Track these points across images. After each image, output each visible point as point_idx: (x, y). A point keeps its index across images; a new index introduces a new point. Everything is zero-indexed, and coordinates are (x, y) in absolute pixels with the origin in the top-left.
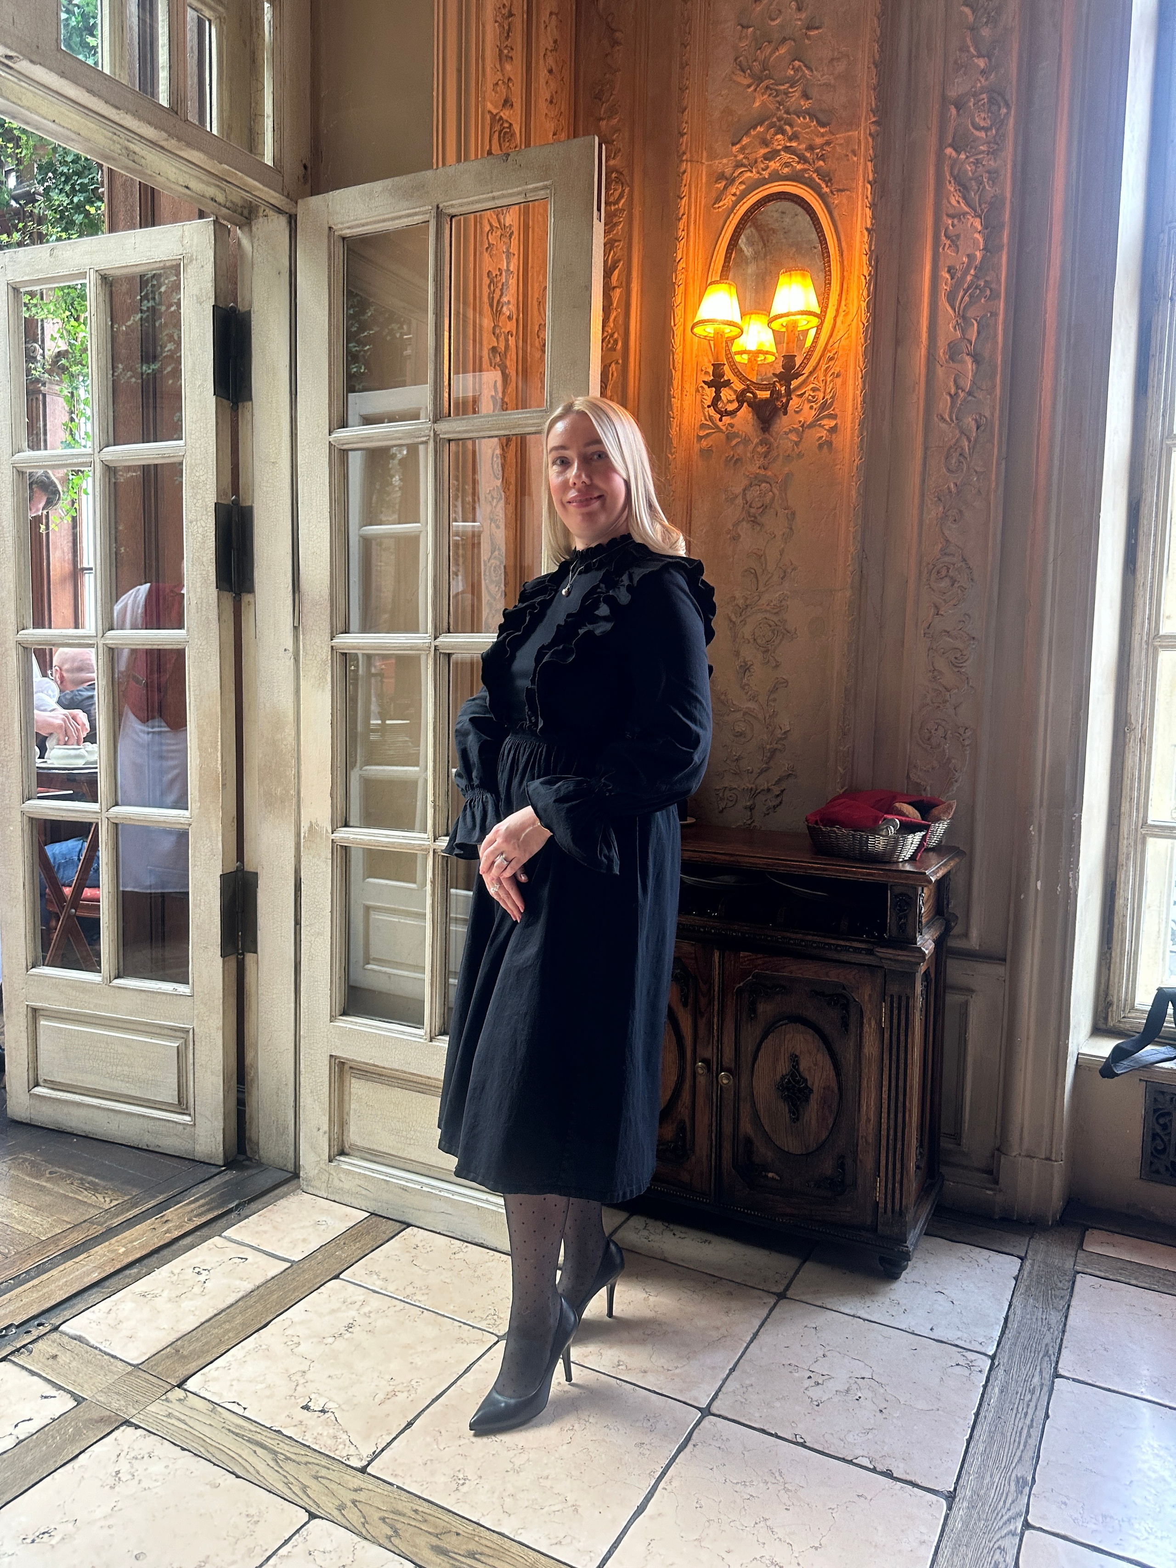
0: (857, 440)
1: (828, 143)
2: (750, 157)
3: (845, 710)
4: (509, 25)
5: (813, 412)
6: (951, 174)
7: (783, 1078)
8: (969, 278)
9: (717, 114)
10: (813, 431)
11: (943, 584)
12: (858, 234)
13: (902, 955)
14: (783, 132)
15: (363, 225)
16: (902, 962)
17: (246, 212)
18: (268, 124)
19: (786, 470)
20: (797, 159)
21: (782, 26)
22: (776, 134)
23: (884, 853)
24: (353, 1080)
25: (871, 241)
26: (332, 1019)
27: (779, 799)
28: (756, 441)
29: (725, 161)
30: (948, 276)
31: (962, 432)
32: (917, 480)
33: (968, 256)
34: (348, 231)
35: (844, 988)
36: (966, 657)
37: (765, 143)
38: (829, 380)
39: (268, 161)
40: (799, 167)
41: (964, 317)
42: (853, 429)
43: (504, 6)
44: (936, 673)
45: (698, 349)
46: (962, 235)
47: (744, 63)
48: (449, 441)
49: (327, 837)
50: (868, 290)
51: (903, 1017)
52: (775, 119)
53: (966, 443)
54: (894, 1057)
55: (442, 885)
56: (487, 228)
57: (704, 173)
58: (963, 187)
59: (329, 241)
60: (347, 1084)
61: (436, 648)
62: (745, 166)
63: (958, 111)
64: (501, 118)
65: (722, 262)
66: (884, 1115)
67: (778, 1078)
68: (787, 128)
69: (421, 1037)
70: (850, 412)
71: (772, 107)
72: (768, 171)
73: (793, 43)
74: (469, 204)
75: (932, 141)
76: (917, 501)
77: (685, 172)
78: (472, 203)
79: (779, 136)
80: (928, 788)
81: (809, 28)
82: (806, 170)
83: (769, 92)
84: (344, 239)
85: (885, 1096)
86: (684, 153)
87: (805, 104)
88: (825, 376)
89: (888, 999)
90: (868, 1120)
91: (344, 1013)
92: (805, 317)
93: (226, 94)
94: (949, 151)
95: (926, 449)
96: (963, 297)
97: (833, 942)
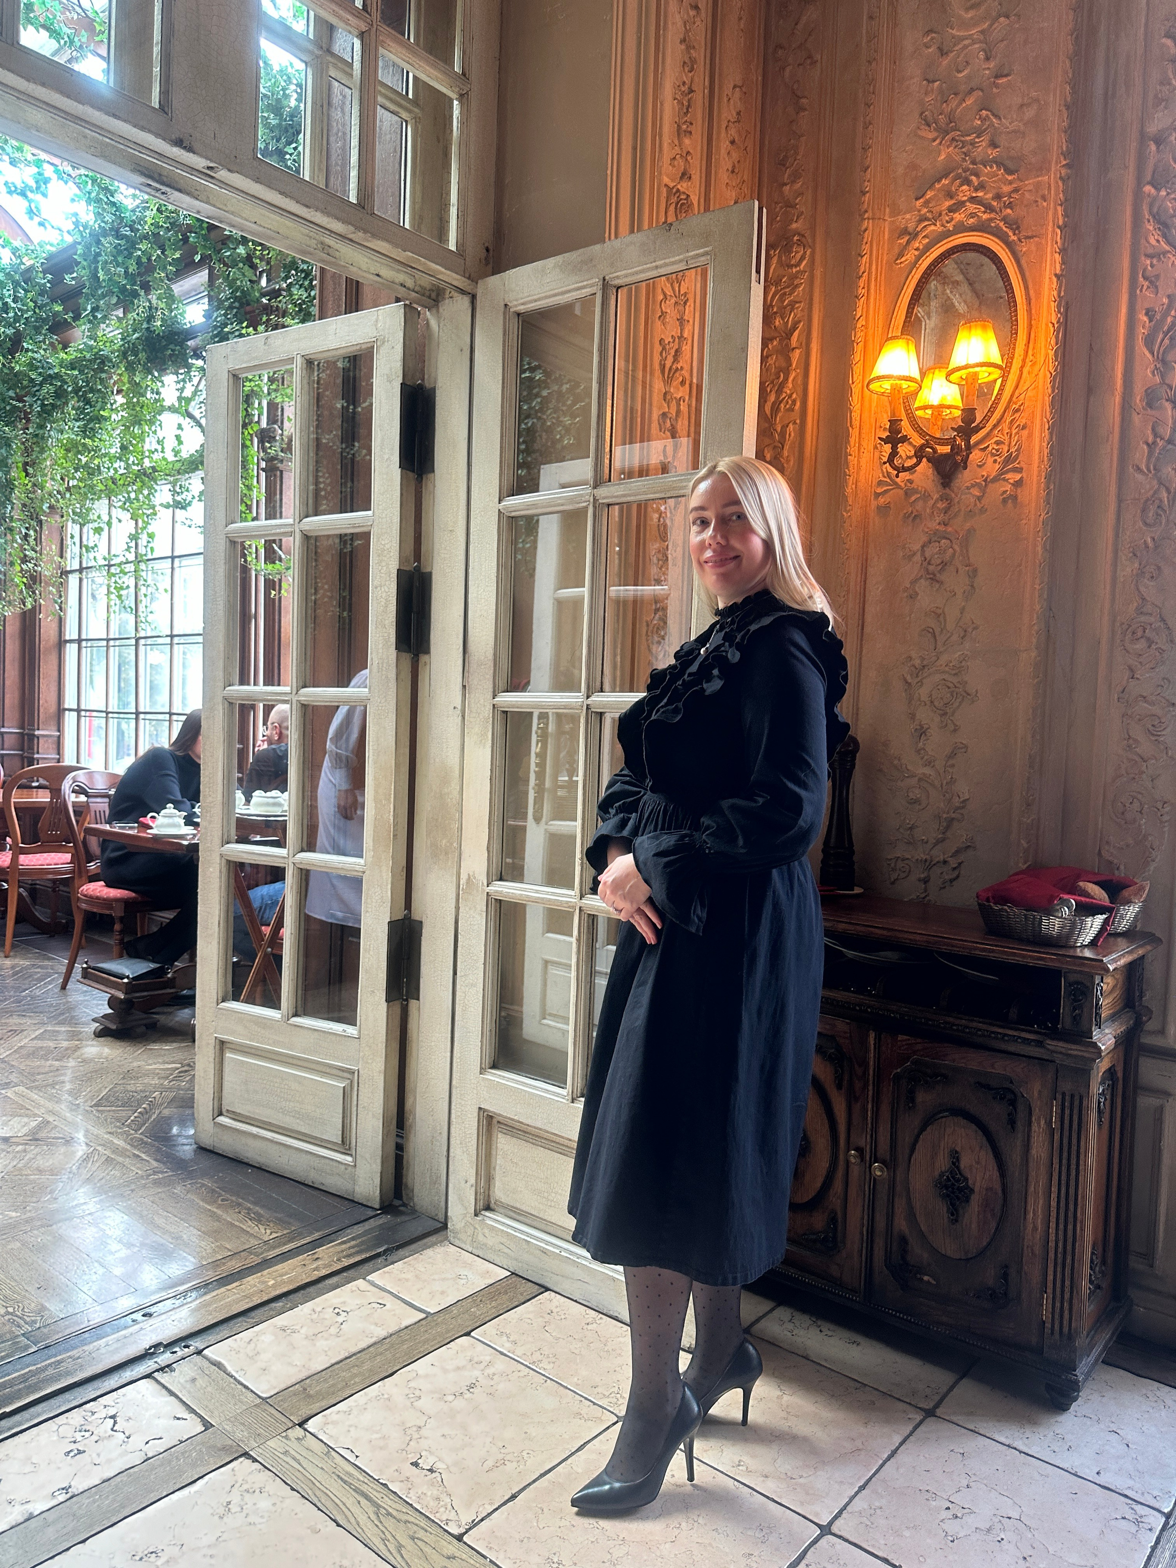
0: (1043, 494)
1: (1016, 190)
2: (934, 210)
3: (1029, 778)
4: (689, 100)
5: (997, 466)
6: (1150, 213)
7: (942, 1174)
8: (1169, 319)
9: (900, 171)
10: (997, 485)
11: (1141, 645)
12: (1047, 281)
13: (1075, 1050)
14: (968, 182)
15: (536, 301)
16: (1076, 1056)
17: (434, 295)
18: (453, 211)
19: (968, 525)
20: (983, 209)
21: (969, 77)
22: (961, 185)
23: (1060, 936)
24: (500, 1135)
25: (1060, 287)
26: (482, 1071)
27: (956, 873)
28: (936, 496)
29: (908, 216)
30: (1145, 319)
31: (1161, 483)
32: (1110, 534)
33: (1169, 296)
34: (522, 307)
35: (1011, 1082)
36: (1164, 726)
37: (950, 195)
38: (1014, 432)
39: (452, 246)
40: (985, 216)
41: (1164, 362)
42: (1039, 483)
43: (684, 83)
44: (1131, 741)
45: (877, 406)
46: (1162, 276)
47: (930, 119)
48: (609, 505)
49: (483, 890)
50: (1057, 337)
51: (1075, 1118)
52: (960, 171)
53: (1165, 495)
54: (1064, 1161)
55: (587, 944)
56: (661, 297)
57: (887, 229)
58: (1164, 226)
59: (505, 318)
60: (494, 1139)
61: (588, 707)
62: (929, 220)
63: (1158, 148)
64: (678, 190)
65: (903, 317)
66: (1053, 1225)
67: (937, 1173)
68: (973, 178)
69: (563, 1097)
70: (1036, 465)
71: (958, 158)
72: (953, 223)
73: (981, 93)
74: (633, 274)
75: (1129, 179)
76: (1110, 556)
77: (866, 230)
78: (636, 273)
79: (965, 187)
80: (1122, 867)
81: (997, 77)
82: (991, 220)
83: (955, 143)
84: (519, 315)
85: (1054, 1204)
86: (866, 211)
87: (993, 153)
88: (1010, 428)
89: (1059, 1096)
90: (1035, 1229)
91: (494, 1066)
92: (984, 368)
93: (418, 188)
94: (1148, 189)
95: (1120, 501)
96: (1163, 340)
97: (1000, 1030)
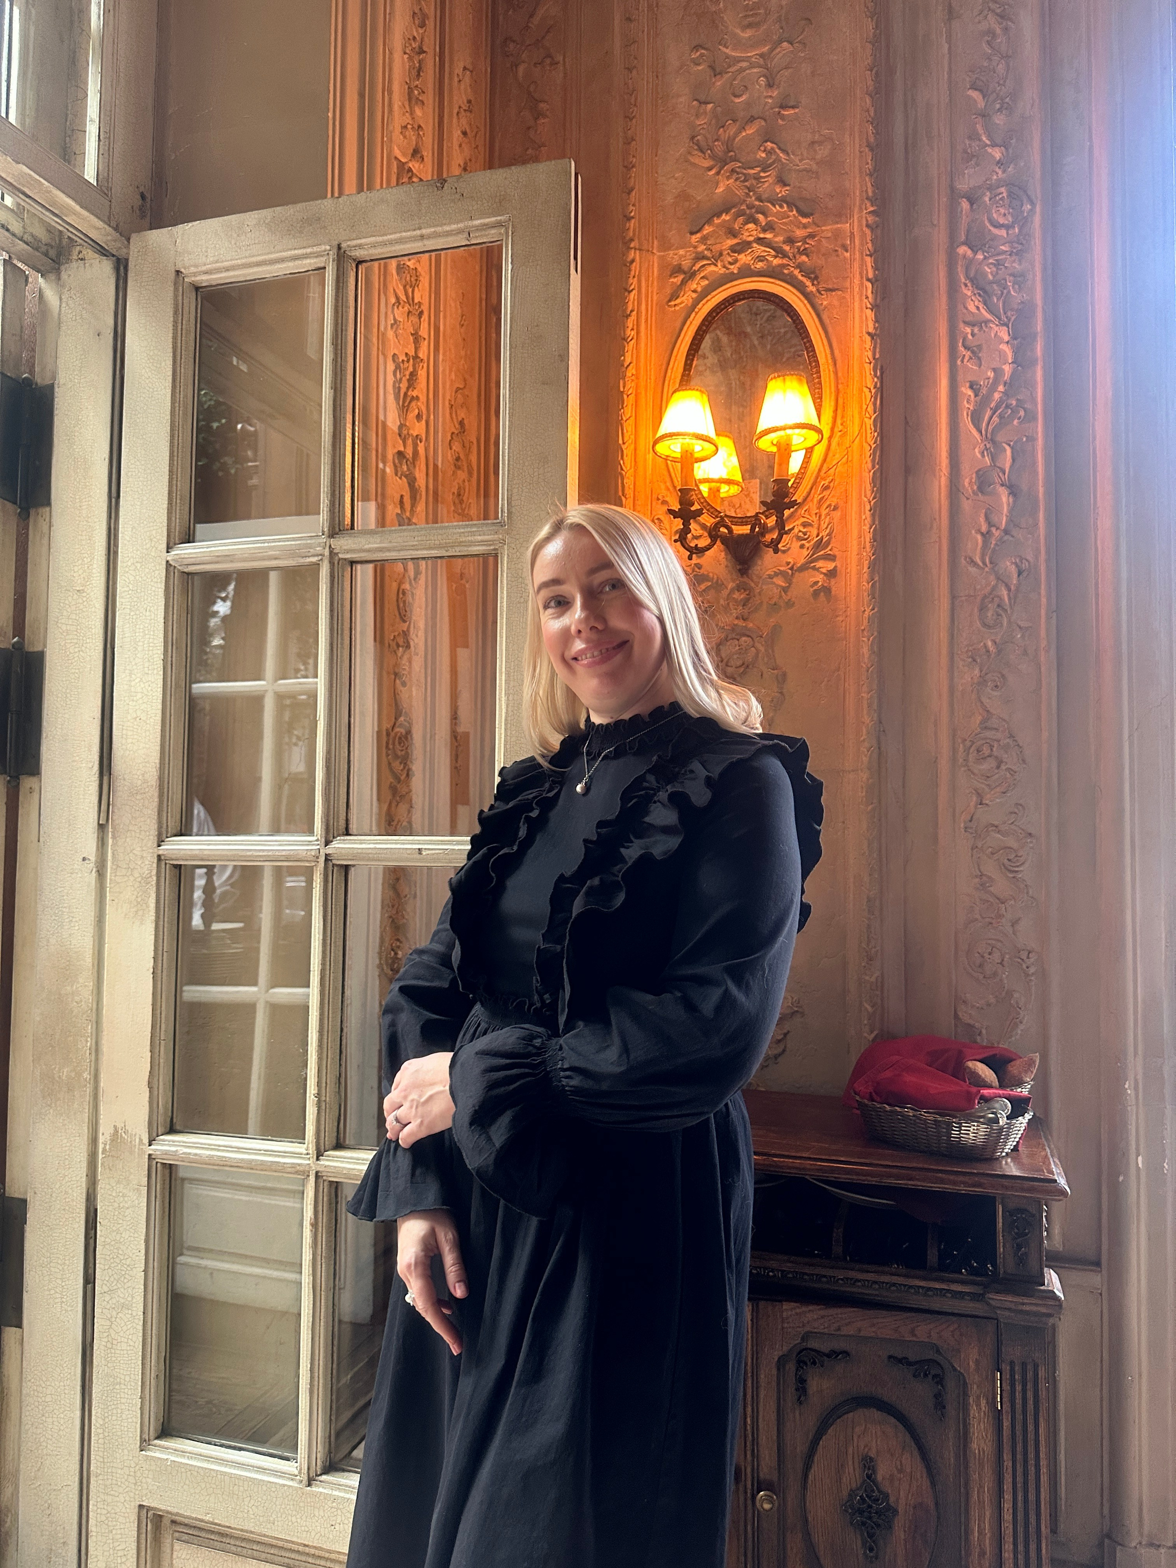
0: (866, 586)
1: (811, 236)
2: (713, 248)
3: (867, 926)
4: (420, 62)
5: (805, 552)
6: (967, 277)
7: (852, 1494)
8: (997, 396)
9: (670, 199)
10: (806, 574)
11: (985, 766)
12: (857, 341)
13: (1029, 1304)
14: (756, 221)
15: (227, 270)
16: (1027, 1313)
17: (52, 253)
18: (92, 130)
19: (772, 621)
20: (773, 253)
21: (748, 104)
22: (746, 223)
23: (984, 1147)
24: (177, 1546)
25: (875, 348)
26: (144, 1444)
27: (781, 1046)
28: (731, 585)
29: (682, 252)
30: (970, 392)
31: (998, 578)
32: (944, 635)
33: (994, 370)
34: (205, 277)
35: (938, 1351)
36: (1022, 859)
37: (733, 233)
38: (824, 513)
39: (90, 176)
40: (776, 262)
41: (993, 441)
42: (859, 573)
43: (414, 38)
44: (984, 878)
45: (651, 473)
46: (984, 346)
47: (703, 144)
48: (352, 563)
49: (144, 1152)
50: (875, 404)
51: (1030, 1395)
52: (744, 207)
53: (1005, 593)
54: (1019, 1457)
55: (328, 1228)
56: (393, 300)
57: (656, 265)
58: (983, 292)
59: (176, 289)
60: (166, 1548)
61: (327, 858)
62: (708, 259)
63: (972, 204)
64: (410, 170)
65: (681, 370)
66: (1008, 1546)
67: (845, 1493)
68: (760, 217)
69: (292, 1477)
70: (855, 552)
71: (740, 193)
72: (738, 265)
73: (763, 123)
74: (384, 244)
75: (940, 237)
76: (944, 660)
77: (633, 261)
78: (391, 243)
79: (751, 226)
80: (984, 1031)
81: (782, 107)
82: (784, 266)
83: (735, 176)
84: (197, 289)
85: (1008, 1516)
86: (632, 240)
87: (781, 191)
88: (819, 508)
89: (1006, 1367)
90: (982, 1554)
91: (165, 1431)
92: (797, 431)
94: (963, 250)
95: (953, 598)
96: (991, 418)
97: (922, 1283)
